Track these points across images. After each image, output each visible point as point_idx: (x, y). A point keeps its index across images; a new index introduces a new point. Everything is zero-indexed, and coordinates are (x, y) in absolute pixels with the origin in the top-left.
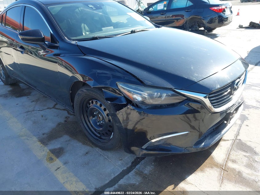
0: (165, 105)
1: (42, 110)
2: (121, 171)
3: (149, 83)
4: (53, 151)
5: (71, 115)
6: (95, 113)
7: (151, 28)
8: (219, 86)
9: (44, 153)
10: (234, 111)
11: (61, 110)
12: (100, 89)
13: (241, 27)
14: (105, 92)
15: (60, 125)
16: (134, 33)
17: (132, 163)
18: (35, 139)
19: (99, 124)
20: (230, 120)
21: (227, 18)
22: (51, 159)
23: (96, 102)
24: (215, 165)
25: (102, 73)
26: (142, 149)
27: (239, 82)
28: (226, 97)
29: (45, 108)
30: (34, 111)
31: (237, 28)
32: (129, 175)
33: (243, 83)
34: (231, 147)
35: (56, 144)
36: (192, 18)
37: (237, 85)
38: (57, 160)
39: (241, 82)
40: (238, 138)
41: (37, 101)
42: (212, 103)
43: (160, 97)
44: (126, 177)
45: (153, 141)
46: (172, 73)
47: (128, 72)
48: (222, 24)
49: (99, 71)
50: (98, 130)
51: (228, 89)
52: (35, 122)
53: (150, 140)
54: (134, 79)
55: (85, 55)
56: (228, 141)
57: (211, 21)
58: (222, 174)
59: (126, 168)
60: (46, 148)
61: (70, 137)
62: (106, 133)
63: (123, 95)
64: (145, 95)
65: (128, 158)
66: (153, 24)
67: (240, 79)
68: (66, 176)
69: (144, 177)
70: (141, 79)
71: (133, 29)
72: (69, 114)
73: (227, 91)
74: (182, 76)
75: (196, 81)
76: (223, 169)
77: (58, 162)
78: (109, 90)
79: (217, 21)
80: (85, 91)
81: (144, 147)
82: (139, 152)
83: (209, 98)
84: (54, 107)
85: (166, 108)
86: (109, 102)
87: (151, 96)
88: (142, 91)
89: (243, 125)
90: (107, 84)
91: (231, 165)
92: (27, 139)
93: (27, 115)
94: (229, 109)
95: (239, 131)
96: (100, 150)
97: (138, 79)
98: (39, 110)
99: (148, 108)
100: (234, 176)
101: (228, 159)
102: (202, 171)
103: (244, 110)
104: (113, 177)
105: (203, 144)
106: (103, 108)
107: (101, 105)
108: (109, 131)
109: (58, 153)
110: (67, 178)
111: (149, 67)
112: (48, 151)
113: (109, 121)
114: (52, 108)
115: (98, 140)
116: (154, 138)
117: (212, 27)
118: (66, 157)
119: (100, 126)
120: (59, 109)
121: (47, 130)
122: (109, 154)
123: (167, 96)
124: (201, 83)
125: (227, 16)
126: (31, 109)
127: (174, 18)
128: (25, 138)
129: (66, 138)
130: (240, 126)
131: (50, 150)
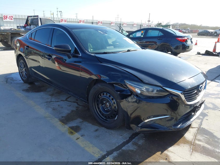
0: (155, 97)
1: (57, 102)
2: (123, 142)
3: (147, 82)
4: (72, 128)
5: (80, 105)
6: (104, 102)
7: (139, 49)
8: (190, 87)
9: (65, 129)
10: (199, 106)
11: (71, 102)
12: (112, 85)
13: (199, 53)
14: (116, 87)
15: (73, 112)
16: (129, 51)
17: (130, 138)
18: (57, 120)
19: (106, 110)
20: (196, 112)
21: (189, 47)
22: (71, 133)
23: (107, 94)
24: (187, 142)
25: (115, 74)
26: (138, 126)
27: (202, 86)
28: (194, 95)
29: (60, 100)
30: (51, 102)
31: (196, 54)
32: (128, 144)
33: (204, 89)
34: (197, 132)
35: (74, 124)
36: (162, 44)
37: (201, 88)
38: (76, 133)
39: (203, 87)
40: (202, 127)
41: (52, 95)
42: (186, 98)
43: (153, 91)
44: (126, 145)
45: (146, 121)
46: (161, 76)
47: (132, 74)
48: (185, 50)
49: (113, 73)
50: (105, 114)
51: (195, 90)
52: (54, 109)
53: (143, 120)
54: (136, 79)
55: (101, 63)
56: (194, 128)
57: (177, 48)
58: (192, 147)
59: (125, 141)
60: (66, 126)
61: (82, 120)
62: (112, 117)
63: (128, 89)
64: (143, 89)
65: (126, 135)
66: (140, 47)
67: (203, 85)
68: (85, 143)
69: (139, 146)
70: (141, 79)
71: (129, 49)
72: (78, 105)
73: (195, 91)
74: (167, 79)
75: (176, 83)
76: (192, 144)
77: (77, 135)
78: (119, 85)
79: (181, 48)
80: (100, 86)
81: (139, 125)
82: (136, 129)
83: (184, 94)
84: (66, 100)
85: (156, 98)
86: (119, 93)
87: (147, 90)
88: (142, 87)
89: (204, 119)
90: (118, 81)
91: (197, 142)
92: (51, 119)
93: (47, 104)
94: (195, 104)
95: (202, 122)
96: (105, 129)
97: (139, 79)
98: (55, 101)
99: (144, 98)
100: (200, 149)
101: (195, 139)
102: (178, 145)
103: (204, 109)
104: (117, 145)
105: (179, 126)
106: (111, 97)
107: (110, 96)
108: (114, 115)
109: (76, 129)
110: (86, 144)
111: (145, 72)
112: (68, 127)
113: (115, 107)
114: (65, 101)
115: (104, 121)
116: (146, 120)
117: (178, 52)
118: (82, 132)
119: (107, 111)
120: (70, 101)
121: (64, 115)
122: (113, 132)
123: (157, 91)
124: (179, 84)
125: (189, 45)
126: (49, 100)
127: (148, 43)
128: (49, 119)
129: (79, 120)
130: (202, 120)
131: (69, 127)
